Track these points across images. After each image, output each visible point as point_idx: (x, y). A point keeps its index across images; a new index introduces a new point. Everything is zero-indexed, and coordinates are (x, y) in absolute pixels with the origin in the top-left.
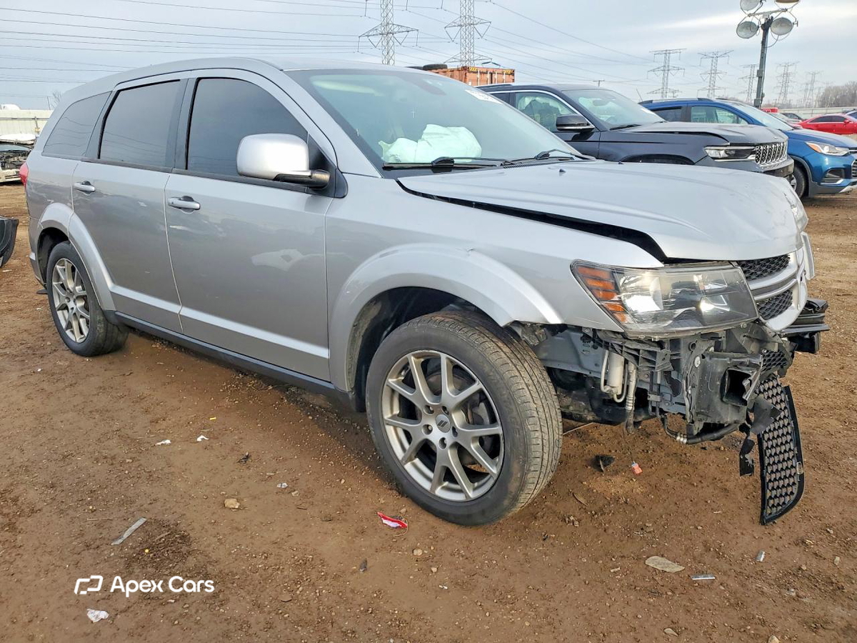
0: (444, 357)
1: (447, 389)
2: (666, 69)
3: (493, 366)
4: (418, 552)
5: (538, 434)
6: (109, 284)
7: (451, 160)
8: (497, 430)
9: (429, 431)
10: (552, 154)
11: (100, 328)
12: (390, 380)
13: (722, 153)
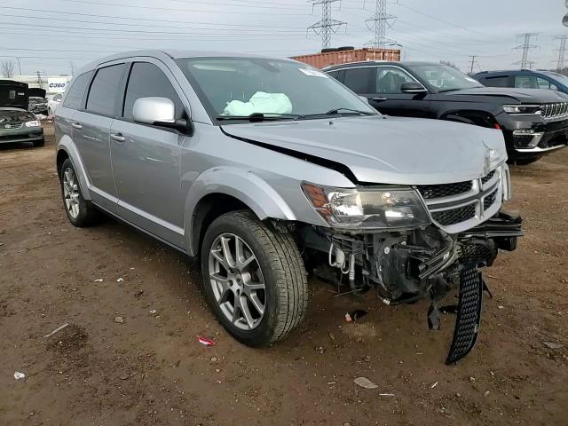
0: (237, 237)
1: (240, 258)
2: (526, 47)
3: (259, 245)
4: (214, 359)
5: (284, 290)
6: (88, 184)
7: (261, 115)
8: (263, 286)
9: (232, 284)
10: (339, 112)
11: (85, 210)
12: (212, 251)
13: (517, 109)
